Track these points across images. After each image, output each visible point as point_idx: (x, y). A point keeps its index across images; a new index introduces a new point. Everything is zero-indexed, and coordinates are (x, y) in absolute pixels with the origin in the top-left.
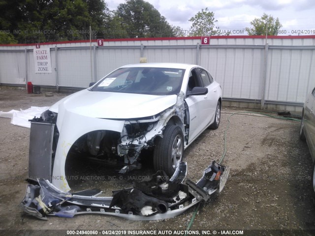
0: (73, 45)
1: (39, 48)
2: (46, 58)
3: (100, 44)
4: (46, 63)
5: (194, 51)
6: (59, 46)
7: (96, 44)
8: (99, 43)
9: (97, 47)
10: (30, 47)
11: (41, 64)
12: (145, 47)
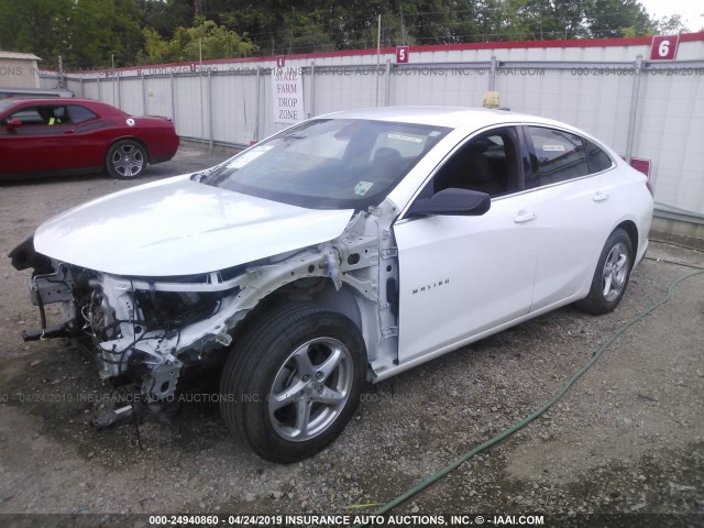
0: (347, 60)
1: (283, 65)
2: (294, 90)
3: (402, 59)
4: (295, 102)
5: (628, 78)
6: (320, 62)
7: (392, 58)
8: (399, 56)
9: (395, 66)
10: (266, 65)
11: (285, 103)
12: (502, 63)
